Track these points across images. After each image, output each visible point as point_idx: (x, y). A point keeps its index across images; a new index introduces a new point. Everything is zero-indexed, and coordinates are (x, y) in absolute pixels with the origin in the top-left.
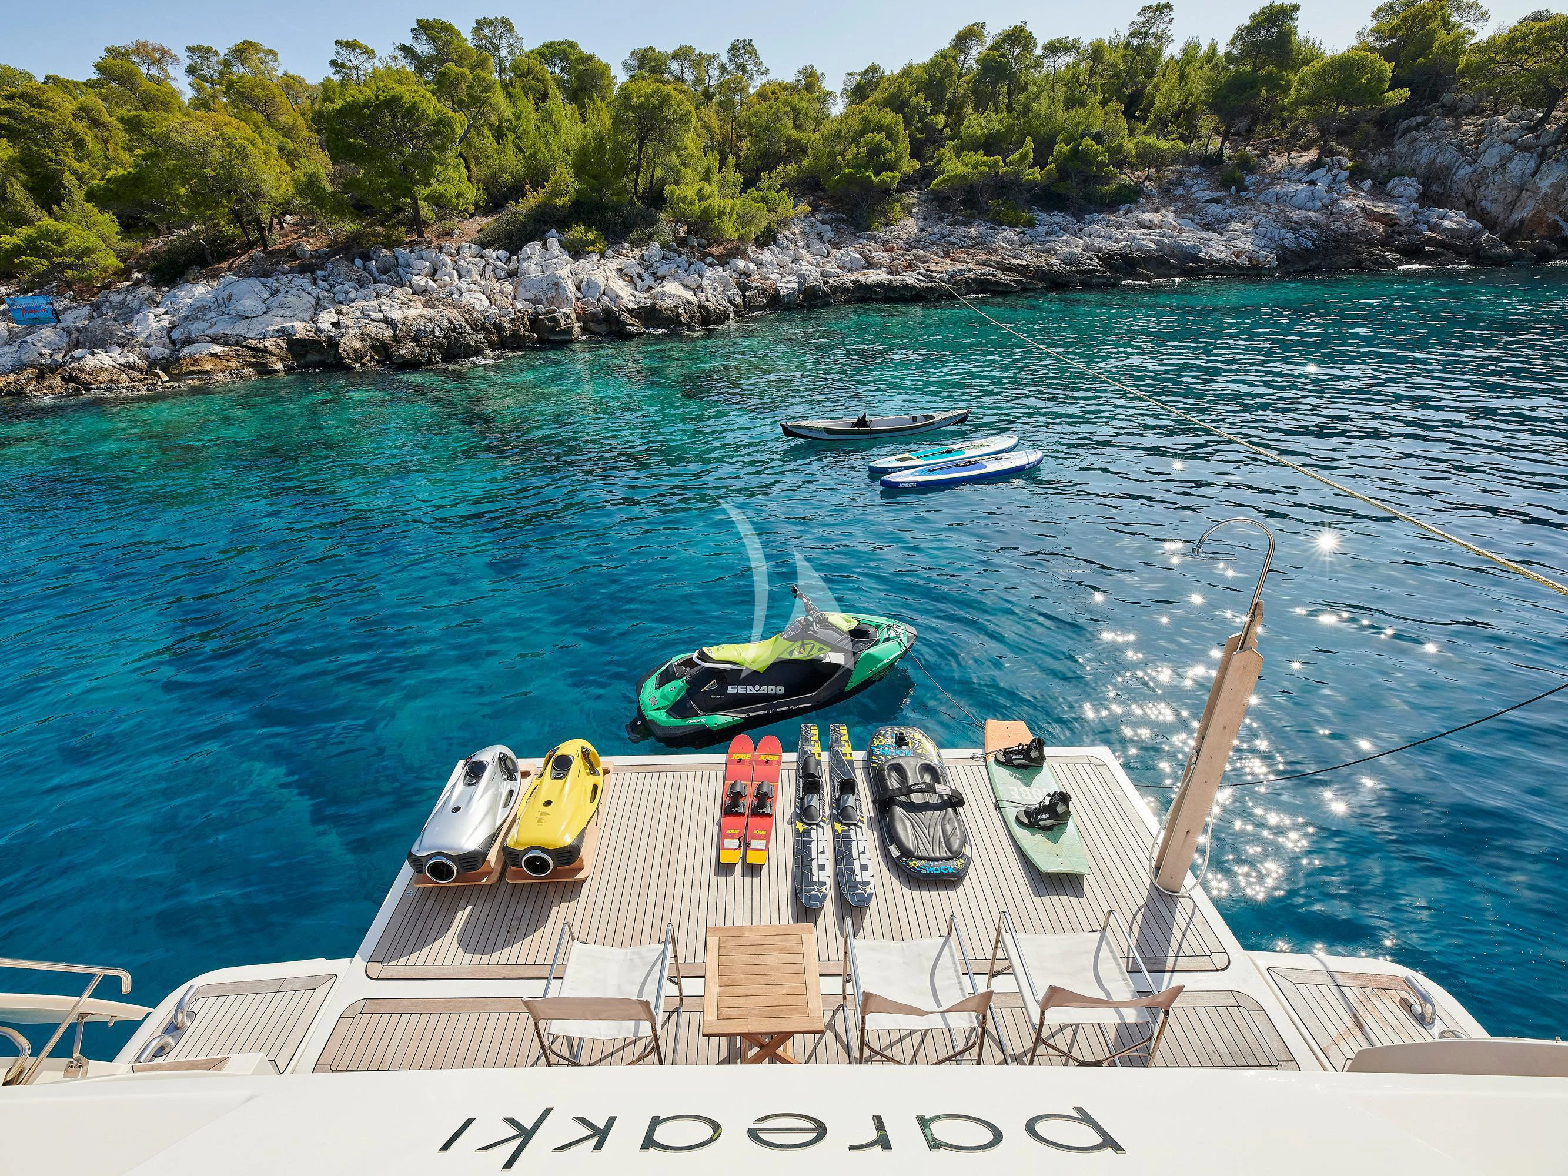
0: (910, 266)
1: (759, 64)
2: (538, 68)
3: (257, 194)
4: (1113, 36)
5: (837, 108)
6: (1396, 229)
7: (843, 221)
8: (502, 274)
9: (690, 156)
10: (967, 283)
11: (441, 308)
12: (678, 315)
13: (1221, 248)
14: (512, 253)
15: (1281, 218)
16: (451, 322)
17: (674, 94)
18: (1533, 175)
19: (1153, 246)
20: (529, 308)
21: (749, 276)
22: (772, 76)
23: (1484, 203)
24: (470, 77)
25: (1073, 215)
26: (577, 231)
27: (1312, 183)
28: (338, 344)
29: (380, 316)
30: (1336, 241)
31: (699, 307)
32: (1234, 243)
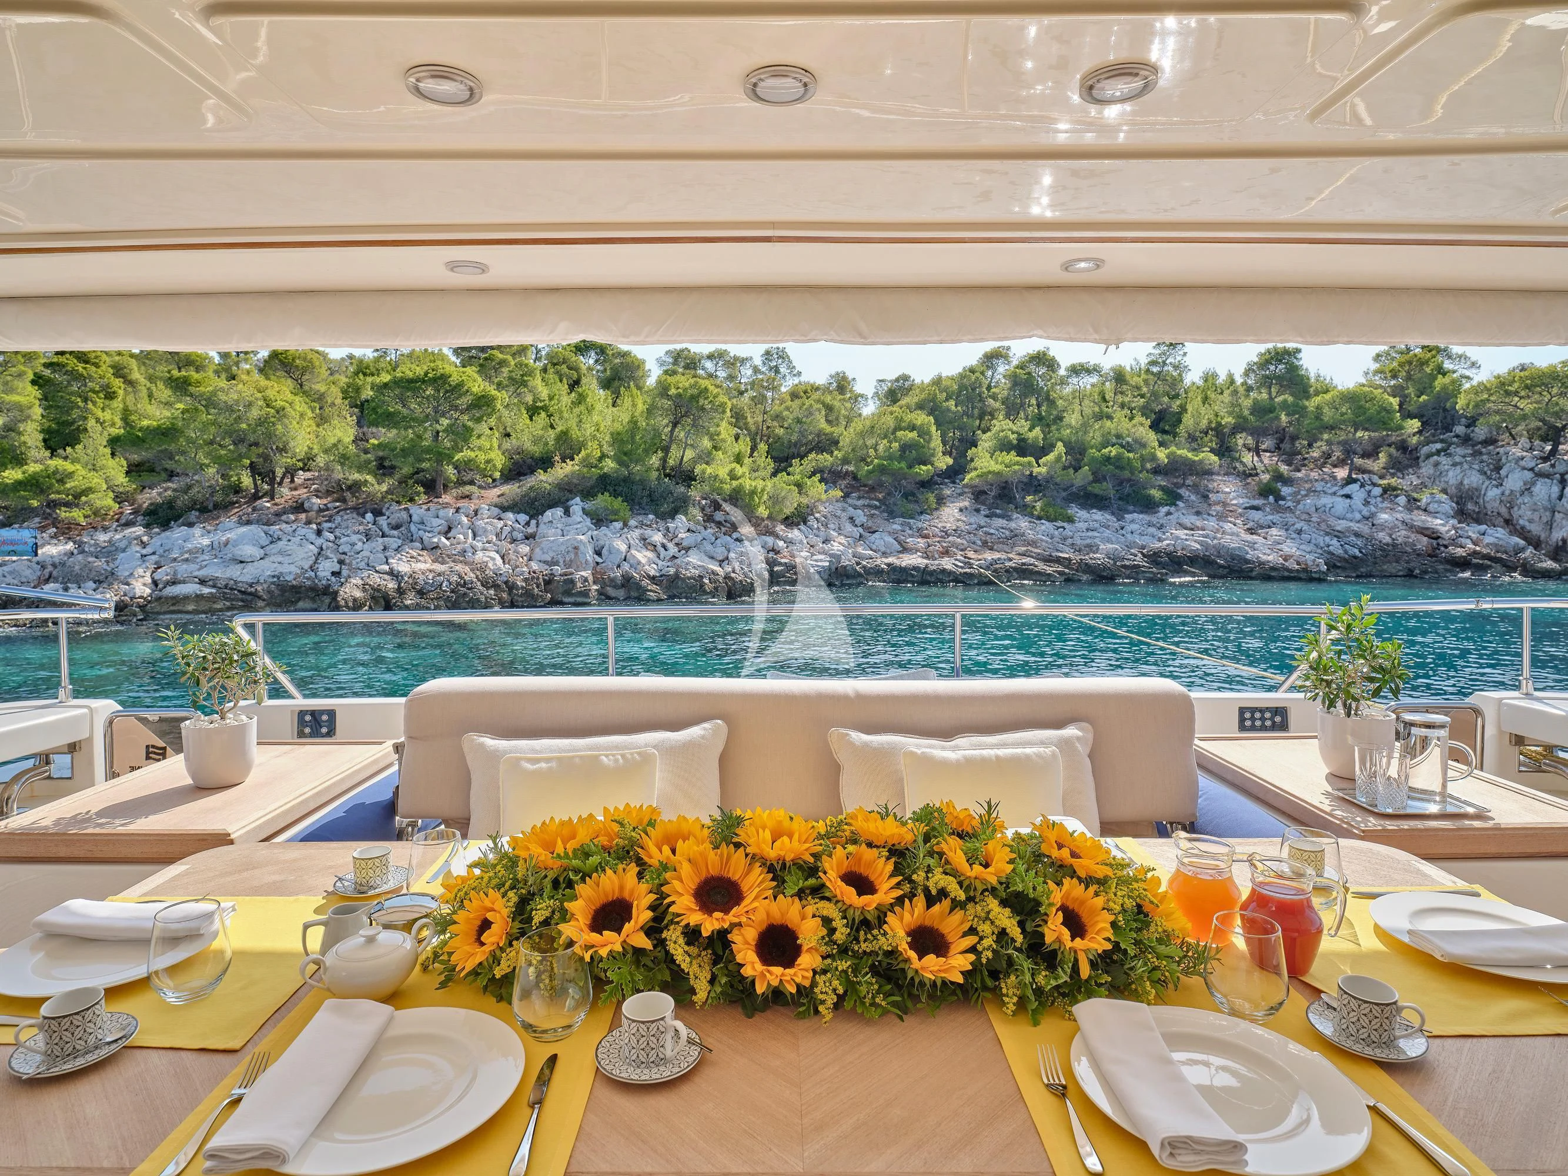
0: (946, 553)
1: (791, 367)
2: (574, 359)
3: (283, 450)
4: (1134, 363)
5: (869, 409)
6: (1441, 542)
7: (876, 507)
8: (520, 536)
9: (724, 441)
10: (1007, 571)
11: (452, 564)
12: (702, 585)
13: (1268, 552)
14: (532, 517)
15: (1323, 526)
16: (461, 577)
17: (711, 388)
18: (1560, 498)
19: (1198, 547)
20: (546, 570)
21: (777, 552)
22: (804, 378)
23: (1521, 522)
24: (513, 363)
25: (1113, 514)
26: (603, 501)
27: (1348, 496)
28: (336, 593)
29: (386, 568)
30: (1382, 550)
31: (725, 578)
32: (1279, 547)
